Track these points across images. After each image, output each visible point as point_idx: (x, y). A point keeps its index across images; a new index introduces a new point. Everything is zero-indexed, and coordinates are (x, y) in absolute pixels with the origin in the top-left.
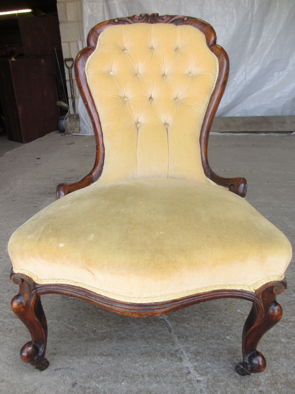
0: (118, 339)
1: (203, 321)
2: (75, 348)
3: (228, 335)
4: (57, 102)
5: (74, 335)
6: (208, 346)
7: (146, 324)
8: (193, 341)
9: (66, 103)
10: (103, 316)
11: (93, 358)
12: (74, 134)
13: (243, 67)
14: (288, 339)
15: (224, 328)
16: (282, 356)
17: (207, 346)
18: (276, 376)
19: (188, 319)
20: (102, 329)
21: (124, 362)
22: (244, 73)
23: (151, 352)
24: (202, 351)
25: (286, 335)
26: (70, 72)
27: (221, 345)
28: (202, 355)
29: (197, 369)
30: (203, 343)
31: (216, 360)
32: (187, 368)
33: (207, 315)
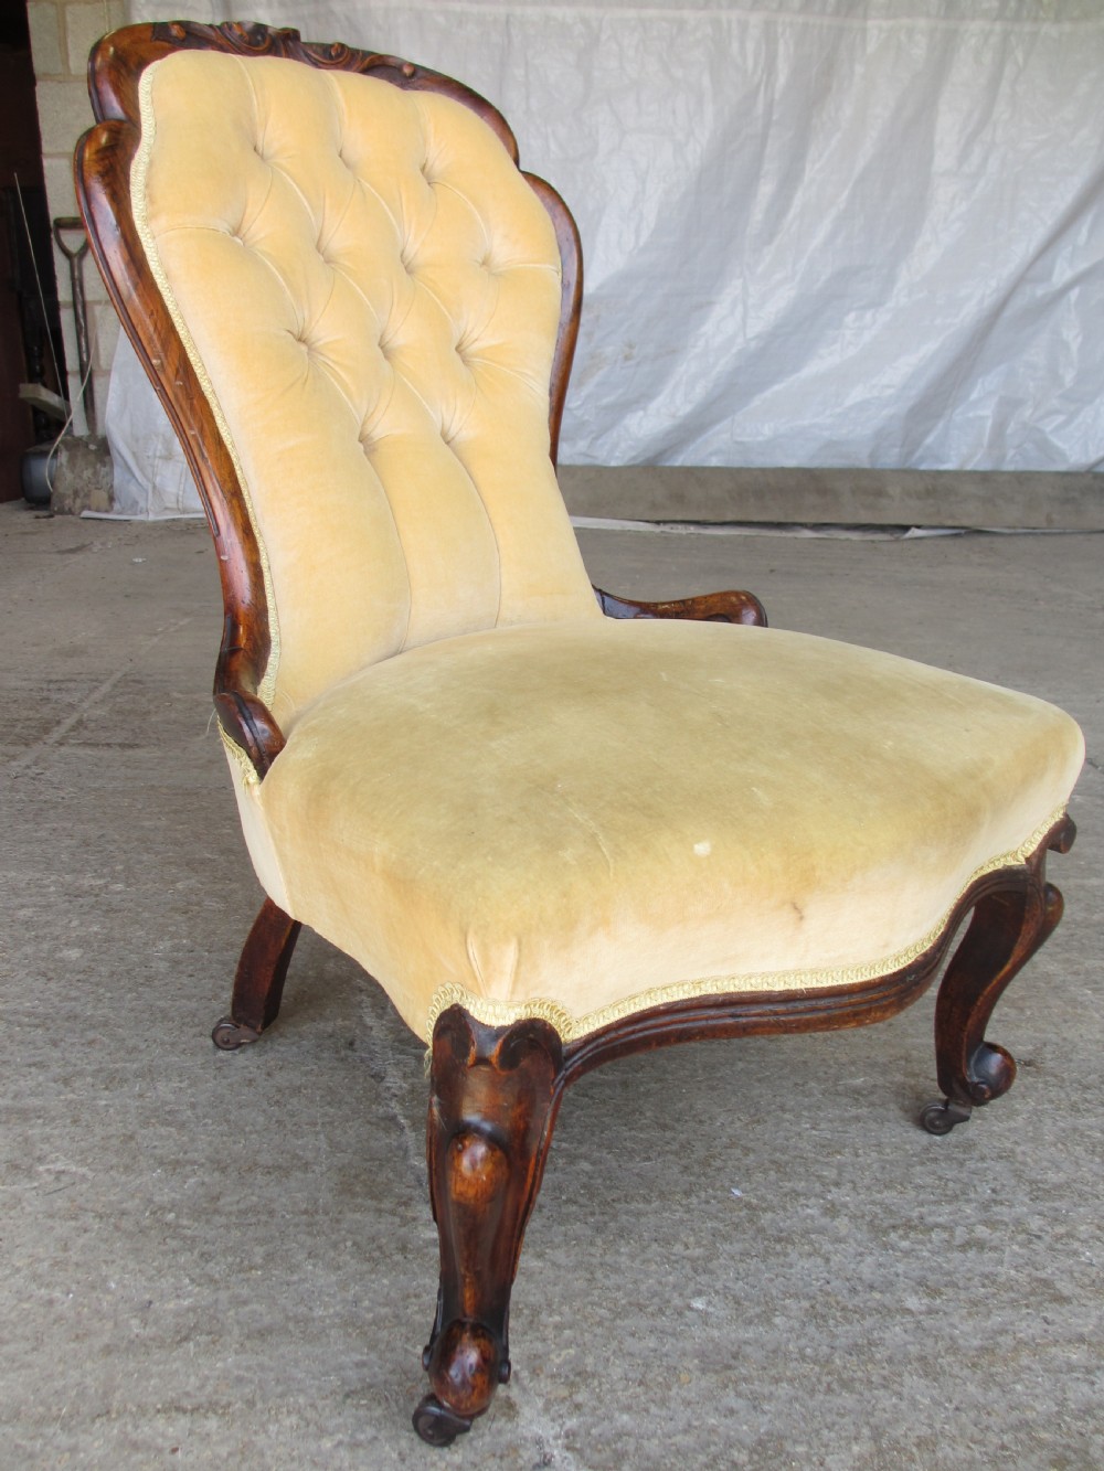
0: (248, 1337)
1: (599, 1241)
2: (59, 1384)
3: (699, 1293)
4: (22, 386)
5: (55, 1327)
6: (621, 1343)
7: (366, 1267)
8: (559, 1327)
9: (59, 395)
10: (184, 1238)
11: (136, 1427)
12: (86, 513)
13: (733, 288)
14: (928, 1295)
15: (683, 1267)
16: (909, 1367)
17: (615, 1344)
18: (894, 1449)
19: (538, 1235)
20: (178, 1296)
21: (269, 1437)
22: (740, 308)
23: (385, 1382)
24: (595, 1365)
25: (922, 1282)
26: (76, 274)
27: (673, 1335)
28: (596, 1383)
29: (578, 1446)
30: (599, 1331)
31: (653, 1401)
32: (539, 1442)
33: (614, 1217)
